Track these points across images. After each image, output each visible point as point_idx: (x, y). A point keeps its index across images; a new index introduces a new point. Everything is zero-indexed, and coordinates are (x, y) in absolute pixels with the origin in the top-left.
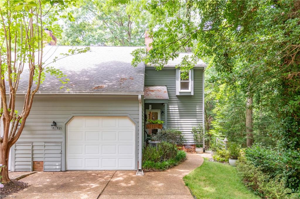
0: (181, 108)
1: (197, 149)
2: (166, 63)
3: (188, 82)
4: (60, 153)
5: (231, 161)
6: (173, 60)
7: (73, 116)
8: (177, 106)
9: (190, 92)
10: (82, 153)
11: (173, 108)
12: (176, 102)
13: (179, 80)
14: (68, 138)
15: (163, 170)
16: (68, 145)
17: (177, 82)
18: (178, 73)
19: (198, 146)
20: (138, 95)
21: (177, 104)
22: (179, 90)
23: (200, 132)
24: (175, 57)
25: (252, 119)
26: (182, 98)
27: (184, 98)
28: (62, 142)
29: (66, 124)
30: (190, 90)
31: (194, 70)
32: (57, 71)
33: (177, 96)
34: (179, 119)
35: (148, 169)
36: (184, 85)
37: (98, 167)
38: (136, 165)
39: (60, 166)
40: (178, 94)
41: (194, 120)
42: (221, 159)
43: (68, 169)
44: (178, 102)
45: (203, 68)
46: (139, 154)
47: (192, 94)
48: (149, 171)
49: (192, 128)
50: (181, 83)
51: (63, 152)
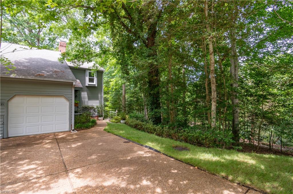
0: (89, 94)
1: (99, 118)
2: (82, 65)
3: (94, 79)
4: (2, 124)
5: (121, 121)
6: (88, 63)
7: (16, 95)
8: (86, 93)
9: (95, 85)
10: (23, 123)
11: (83, 94)
12: (86, 90)
13: (88, 77)
14: (9, 112)
15: (89, 129)
16: (9, 118)
17: (86, 77)
18: (87, 73)
19: (100, 116)
20: (73, 82)
21: (86, 91)
22: (87, 83)
23: (101, 108)
24: (90, 62)
25: (125, 102)
26: (90, 88)
27: (91, 88)
28: (4, 115)
29: (8, 101)
30: (95, 83)
31: (97, 72)
32: (5, 60)
33: (86, 86)
34: (88, 101)
35: (79, 129)
36: (91, 80)
37: (39, 132)
38: (69, 127)
39: (2, 134)
40: (87, 85)
41: (98, 102)
42: (116, 121)
43: (10, 136)
44: (87, 90)
45: (102, 71)
46: (73, 120)
47: (96, 86)
48: (80, 130)
49: (96, 106)
50: (89, 78)
51: (5, 123)
